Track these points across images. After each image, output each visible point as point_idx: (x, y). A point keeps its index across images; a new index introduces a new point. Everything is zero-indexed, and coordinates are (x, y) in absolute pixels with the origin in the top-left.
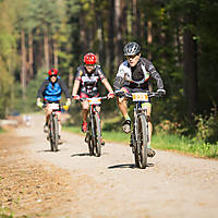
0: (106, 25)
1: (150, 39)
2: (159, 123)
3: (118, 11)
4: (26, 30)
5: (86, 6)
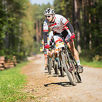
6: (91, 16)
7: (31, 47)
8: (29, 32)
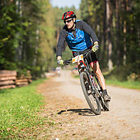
0: (102, 23)
1: (125, 31)
2: (129, 75)
3: (108, 16)
4: (60, 26)
5: (91, 14)
6: (127, 24)
7: (50, 60)
8: (48, 41)
